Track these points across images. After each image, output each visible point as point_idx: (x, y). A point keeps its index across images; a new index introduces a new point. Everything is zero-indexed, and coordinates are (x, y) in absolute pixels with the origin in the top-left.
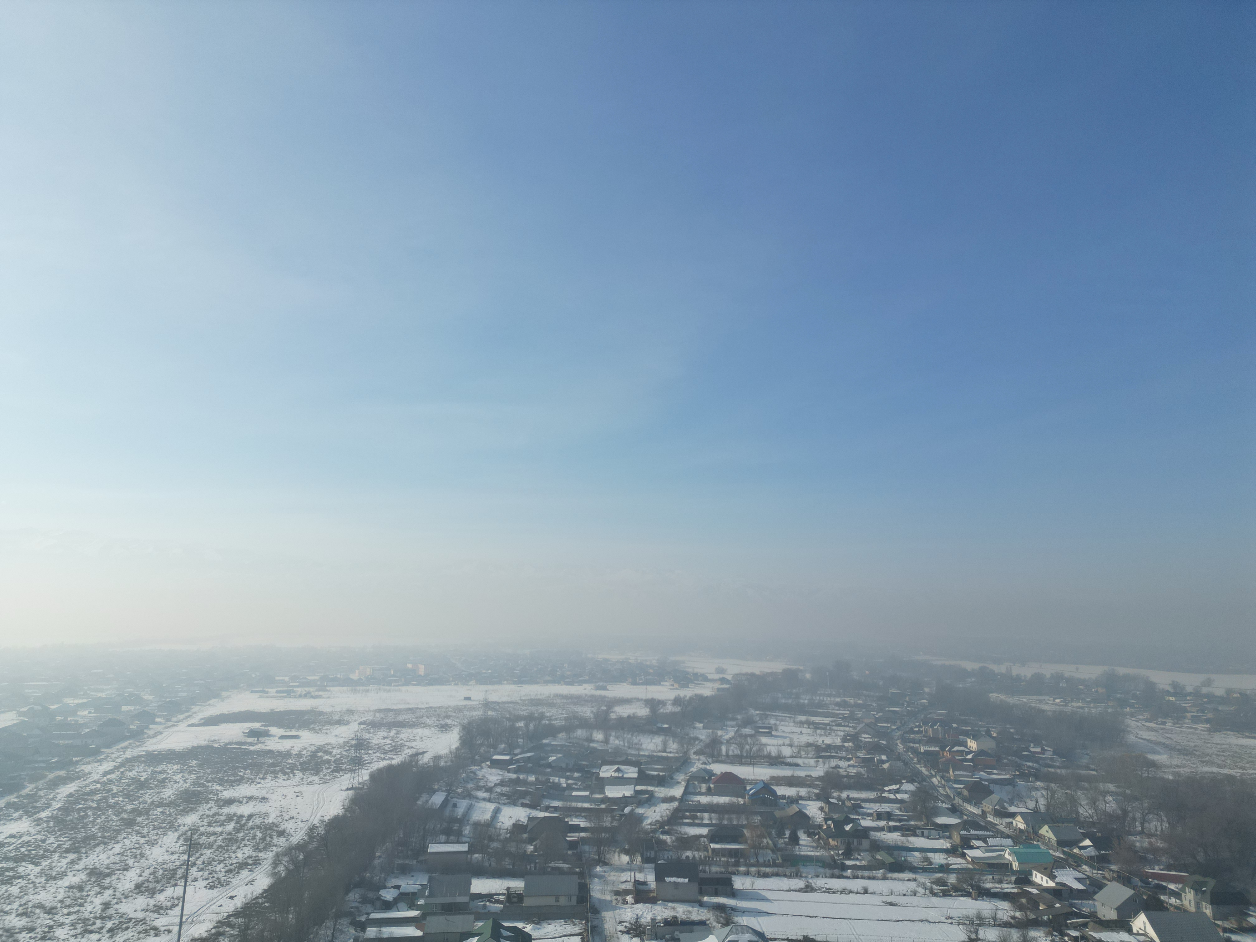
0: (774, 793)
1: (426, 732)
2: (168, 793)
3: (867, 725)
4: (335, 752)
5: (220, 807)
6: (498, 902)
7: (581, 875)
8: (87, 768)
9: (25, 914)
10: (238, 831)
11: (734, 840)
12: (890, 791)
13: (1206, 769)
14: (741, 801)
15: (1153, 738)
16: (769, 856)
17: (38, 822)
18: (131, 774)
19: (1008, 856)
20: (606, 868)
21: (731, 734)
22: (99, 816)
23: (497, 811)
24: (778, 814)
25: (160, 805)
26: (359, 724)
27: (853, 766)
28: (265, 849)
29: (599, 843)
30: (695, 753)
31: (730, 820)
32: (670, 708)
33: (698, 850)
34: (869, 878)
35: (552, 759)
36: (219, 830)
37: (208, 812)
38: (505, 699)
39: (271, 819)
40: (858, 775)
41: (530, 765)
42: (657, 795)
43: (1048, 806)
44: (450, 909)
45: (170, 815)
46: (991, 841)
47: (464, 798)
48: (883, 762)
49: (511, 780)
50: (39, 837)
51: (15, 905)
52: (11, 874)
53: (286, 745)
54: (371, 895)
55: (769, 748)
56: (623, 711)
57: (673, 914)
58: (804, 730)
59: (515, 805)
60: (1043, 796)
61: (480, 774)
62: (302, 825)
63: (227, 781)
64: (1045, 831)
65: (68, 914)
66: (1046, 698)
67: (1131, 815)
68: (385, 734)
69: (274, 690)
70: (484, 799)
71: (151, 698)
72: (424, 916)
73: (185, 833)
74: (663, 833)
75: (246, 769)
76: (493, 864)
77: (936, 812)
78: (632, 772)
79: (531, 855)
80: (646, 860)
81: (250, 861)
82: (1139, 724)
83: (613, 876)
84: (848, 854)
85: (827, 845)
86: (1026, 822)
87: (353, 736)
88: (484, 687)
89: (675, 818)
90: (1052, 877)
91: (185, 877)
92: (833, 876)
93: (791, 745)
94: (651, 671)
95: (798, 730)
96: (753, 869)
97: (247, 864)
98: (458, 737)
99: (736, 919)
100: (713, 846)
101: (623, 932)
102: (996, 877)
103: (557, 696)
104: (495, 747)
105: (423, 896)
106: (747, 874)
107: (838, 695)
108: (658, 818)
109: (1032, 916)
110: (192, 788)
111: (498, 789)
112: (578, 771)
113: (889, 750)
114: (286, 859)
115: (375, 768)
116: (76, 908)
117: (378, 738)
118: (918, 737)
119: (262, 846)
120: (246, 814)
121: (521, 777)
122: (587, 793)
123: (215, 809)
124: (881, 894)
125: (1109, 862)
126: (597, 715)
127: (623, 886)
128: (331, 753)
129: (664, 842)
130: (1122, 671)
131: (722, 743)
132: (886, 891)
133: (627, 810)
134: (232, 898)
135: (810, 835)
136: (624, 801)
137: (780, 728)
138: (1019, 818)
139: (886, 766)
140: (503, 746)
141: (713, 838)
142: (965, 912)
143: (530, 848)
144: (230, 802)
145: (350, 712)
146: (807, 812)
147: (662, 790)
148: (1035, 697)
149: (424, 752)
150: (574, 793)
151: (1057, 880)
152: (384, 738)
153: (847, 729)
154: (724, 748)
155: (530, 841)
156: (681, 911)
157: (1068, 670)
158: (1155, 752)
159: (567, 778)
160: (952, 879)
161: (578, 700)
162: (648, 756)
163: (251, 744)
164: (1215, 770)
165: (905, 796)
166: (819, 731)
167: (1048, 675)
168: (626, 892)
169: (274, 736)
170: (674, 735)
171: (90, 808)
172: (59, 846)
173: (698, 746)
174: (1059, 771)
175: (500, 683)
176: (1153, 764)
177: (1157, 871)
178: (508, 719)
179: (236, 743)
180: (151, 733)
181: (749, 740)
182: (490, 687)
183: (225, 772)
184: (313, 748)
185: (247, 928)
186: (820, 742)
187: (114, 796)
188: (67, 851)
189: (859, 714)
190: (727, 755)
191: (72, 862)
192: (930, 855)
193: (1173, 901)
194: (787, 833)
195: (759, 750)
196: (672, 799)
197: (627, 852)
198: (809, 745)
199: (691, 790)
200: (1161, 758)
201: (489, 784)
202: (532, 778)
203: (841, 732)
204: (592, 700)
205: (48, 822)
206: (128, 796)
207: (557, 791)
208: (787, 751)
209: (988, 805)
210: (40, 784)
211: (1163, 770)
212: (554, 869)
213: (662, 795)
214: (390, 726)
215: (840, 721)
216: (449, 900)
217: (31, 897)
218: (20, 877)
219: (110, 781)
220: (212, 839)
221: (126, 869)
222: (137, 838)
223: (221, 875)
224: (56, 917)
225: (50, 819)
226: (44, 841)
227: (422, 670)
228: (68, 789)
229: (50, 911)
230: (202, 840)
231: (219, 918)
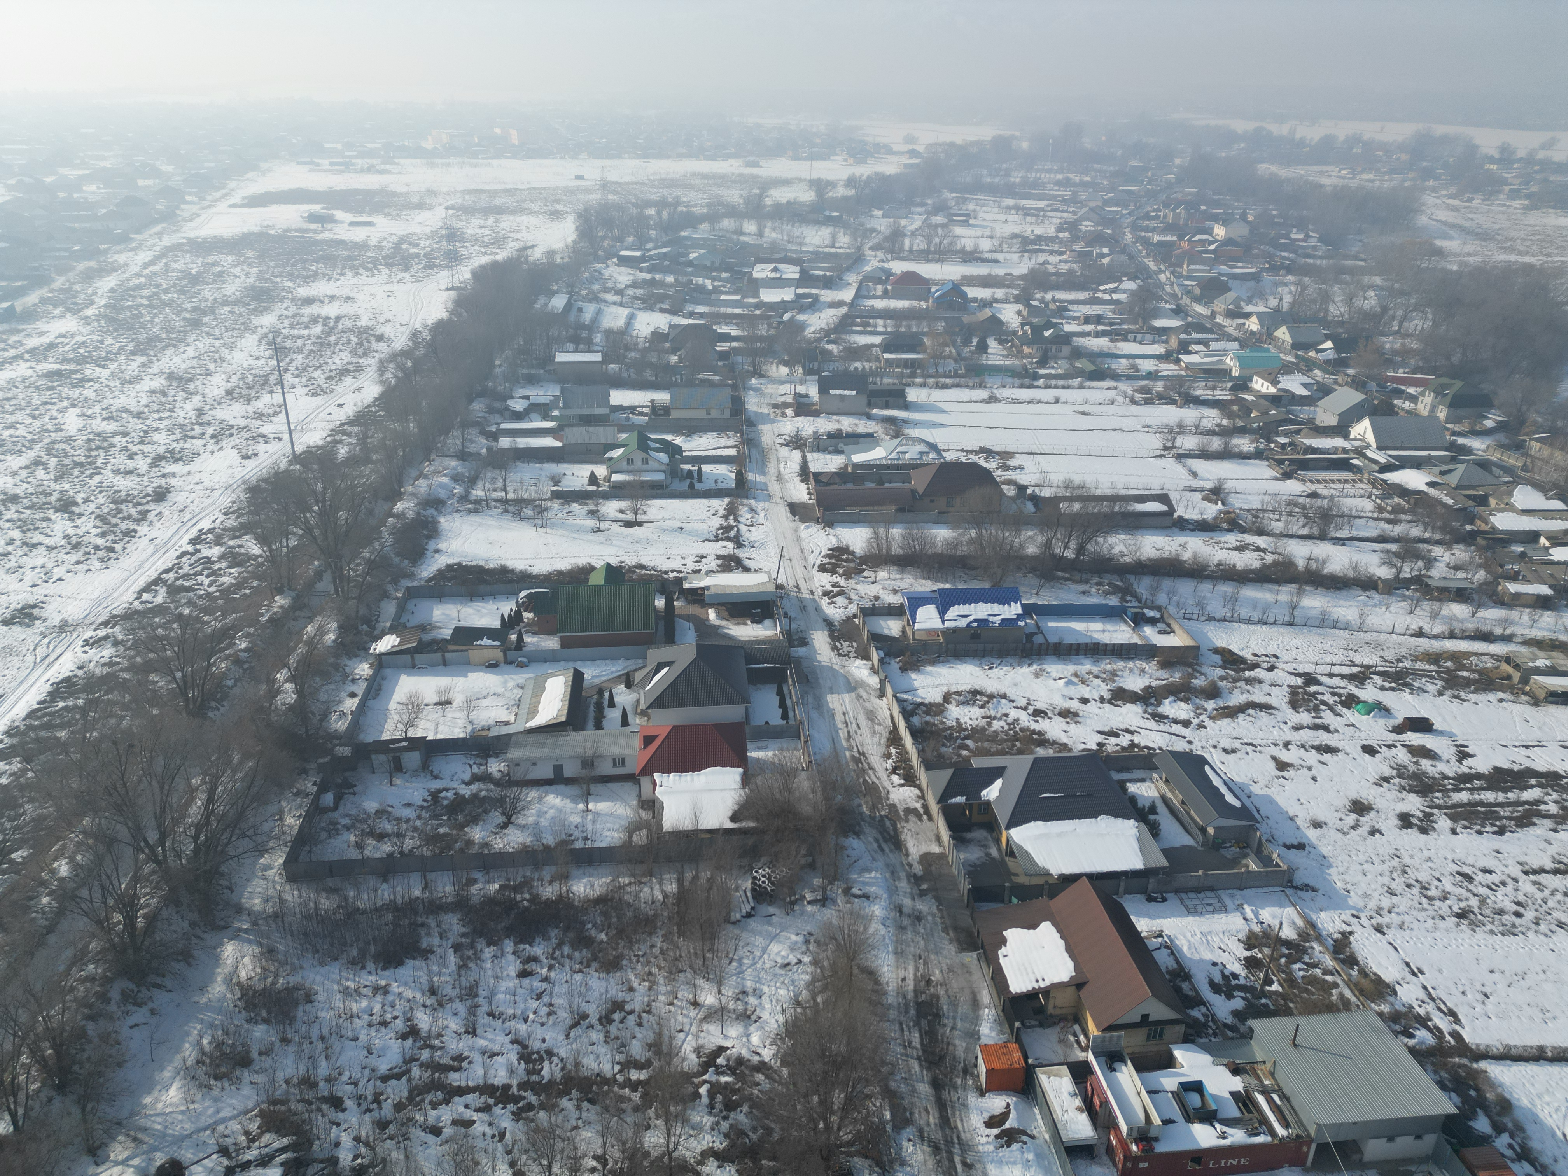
0: (964, 295)
1: (533, 220)
2: (231, 289)
3: (1092, 209)
4: (423, 243)
5: (299, 307)
6: (642, 414)
7: (734, 387)
8: (122, 258)
9: (110, 418)
10: (328, 334)
11: (912, 349)
12: (1105, 291)
13: (1503, 257)
14: (923, 305)
15: (1450, 220)
16: (951, 365)
17: (86, 320)
18: (179, 265)
19: (1230, 361)
20: (762, 381)
21: (918, 224)
22: (156, 316)
23: (631, 318)
24: (966, 319)
25: (225, 303)
26: (447, 208)
27: (1066, 262)
28: (365, 354)
29: (753, 353)
30: (871, 248)
31: (909, 327)
32: (841, 191)
33: (869, 360)
34: (1063, 387)
35: (693, 256)
36: (305, 332)
37: (286, 313)
38: (627, 179)
39: (364, 322)
40: (1071, 272)
41: (667, 263)
42: (822, 299)
43: (1293, 305)
44: (588, 420)
45: (241, 315)
46: (1213, 345)
47: (590, 301)
48: (1104, 256)
49: (645, 281)
50: (95, 337)
51: (97, 409)
52: (78, 376)
53: (359, 234)
54: (498, 405)
55: (963, 241)
56: (781, 195)
57: (837, 426)
58: (1011, 218)
59: (652, 309)
60: (1290, 292)
61: (606, 273)
62: (403, 329)
63: (298, 277)
64: (1283, 334)
65: (160, 419)
66: (1330, 168)
67: (1391, 312)
68: (482, 223)
69: (327, 162)
70: (615, 303)
71: (170, 169)
72: (561, 427)
73: (265, 336)
74: (829, 342)
75: (317, 262)
76: (633, 375)
77: (1157, 313)
78: (792, 272)
79: (676, 365)
80: (808, 372)
81: (351, 368)
82: (1438, 201)
83: (770, 389)
84: (1043, 363)
85: (1020, 354)
86: (1261, 324)
87: (441, 224)
88: (599, 163)
89: (843, 326)
90: (1275, 382)
91: (280, 383)
92: (1022, 386)
93: (991, 237)
94: (818, 140)
95: (1003, 217)
96: (931, 381)
97: (348, 371)
98: (573, 227)
99: (907, 431)
100: (886, 356)
101: (782, 445)
102: (1210, 384)
103: (695, 175)
104: (621, 240)
105: (557, 408)
106: (924, 385)
107: (1061, 171)
108: (824, 326)
109: (1241, 424)
110: (257, 284)
111: (631, 292)
112: (726, 271)
113: (1113, 242)
114: (392, 365)
115: (476, 264)
116: (167, 414)
117: (473, 227)
118: (1153, 223)
119: (360, 351)
120: (333, 315)
121: (658, 277)
122: (738, 297)
123: (293, 310)
124: (1074, 404)
125: (1347, 366)
126: (748, 201)
127: (782, 399)
128: (418, 245)
129: (830, 352)
130: (1440, 130)
131: (905, 235)
132: (1080, 400)
133: (786, 317)
134: (340, 405)
135: (1001, 342)
136: (784, 306)
137: (981, 215)
138: (1254, 319)
139: (1106, 261)
140: (631, 239)
141: (887, 347)
142: (1165, 421)
143: (674, 359)
144: (309, 301)
145: (432, 193)
146: (1001, 317)
147: (829, 293)
148: (1316, 168)
149: (533, 246)
150: (723, 297)
151: (1280, 386)
152: (481, 227)
153: (1065, 215)
154: (907, 242)
155: (674, 351)
156: (847, 424)
157: (1370, 131)
158: (1446, 237)
159: (714, 279)
160: (1159, 386)
161: (722, 180)
162: (812, 253)
163: (315, 232)
164: (1513, 257)
165: (1122, 297)
166: (1029, 219)
167: (1342, 138)
168: (786, 405)
169: (342, 222)
170: (846, 226)
171: (142, 305)
172: (121, 348)
173: (875, 240)
174: (1319, 262)
175: (619, 157)
176: (1440, 253)
177: (1400, 374)
178: (635, 205)
179: (297, 230)
180: (186, 214)
181: (940, 231)
182: (607, 162)
183: (293, 265)
184: (395, 239)
185: (365, 436)
186: (1028, 233)
187: (166, 291)
188: (133, 353)
189: (1084, 195)
190: (911, 251)
191: (143, 365)
192: (1138, 361)
193: (1407, 405)
194: (975, 341)
195: (951, 244)
196: (840, 304)
197: (786, 364)
198: (1014, 236)
199: (864, 292)
200: (1452, 245)
201: (619, 286)
202: (670, 279)
203: (1056, 219)
204: (741, 180)
205: (98, 321)
206: (182, 292)
207: (701, 295)
208: (985, 245)
209: (1219, 305)
210: (71, 275)
211: (1449, 259)
212: (701, 380)
213: (828, 300)
214: (487, 211)
215: (1057, 205)
216: (586, 411)
217: (112, 401)
218: (90, 380)
219: (155, 274)
220: (300, 342)
221: (209, 373)
222: (210, 340)
223: (322, 382)
224: (148, 422)
225: (99, 317)
226: (102, 342)
227: (515, 137)
228: (107, 283)
229: (138, 415)
230: (288, 343)
231: (332, 426)
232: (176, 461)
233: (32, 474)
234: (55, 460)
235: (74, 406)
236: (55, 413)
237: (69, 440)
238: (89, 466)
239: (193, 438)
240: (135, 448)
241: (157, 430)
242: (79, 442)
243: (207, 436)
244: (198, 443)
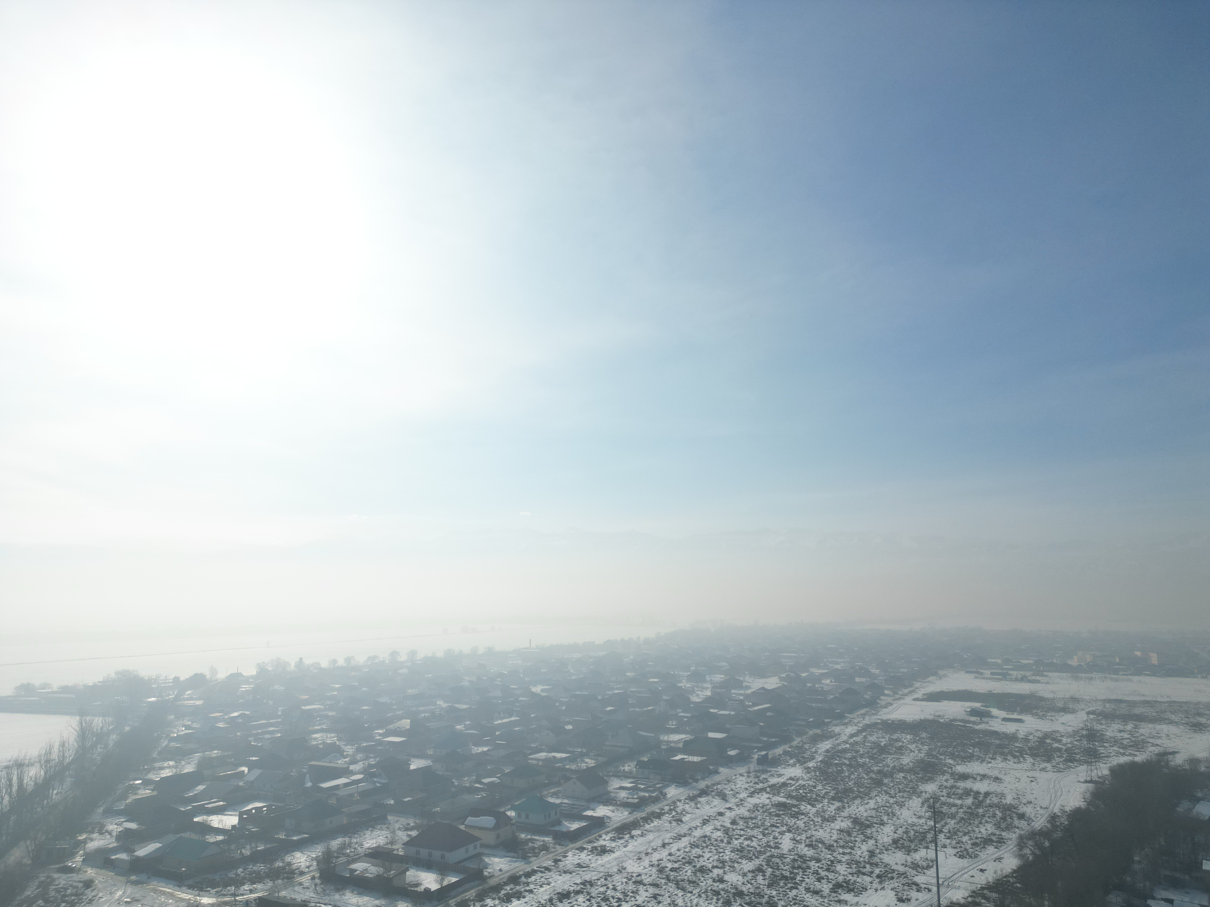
1: (1173, 729)
2: (906, 760)
4: (1064, 740)
5: (956, 780)
8: (837, 729)
9: (811, 846)
10: (978, 806)
17: (808, 770)
18: (872, 739)
22: (852, 773)
25: (901, 770)
26: (1088, 713)
28: (1007, 828)
36: (959, 802)
37: (945, 784)
39: (1009, 800)
45: (911, 781)
50: (811, 783)
51: (803, 837)
52: (796, 810)
53: (1010, 728)
62: (1042, 812)
63: (958, 756)
65: (844, 854)
68: (1121, 727)
69: (989, 672)
71: (877, 671)
73: (927, 800)
75: (974, 747)
81: (994, 838)
87: (1082, 725)
91: (935, 841)
97: (991, 841)
110: (926, 758)
114: (1031, 843)
115: (1115, 763)
116: (849, 851)
117: (1112, 730)
119: (1003, 825)
120: (983, 791)
123: (951, 782)
128: (1060, 741)
134: (982, 871)
144: (964, 777)
145: (1075, 700)
149: (1175, 753)
152: (1120, 731)
163: (974, 723)
169: (997, 717)
171: (844, 764)
172: (826, 793)
179: (960, 721)
180: (883, 703)
183: (955, 747)
184: (1039, 734)
187: (862, 756)
188: (833, 799)
191: (838, 809)
205: (815, 771)
206: (872, 758)
210: (804, 738)
214: (1126, 718)
217: (814, 833)
218: (803, 814)
219: (856, 743)
220: (953, 810)
221: (882, 823)
222: (886, 797)
223: (968, 847)
224: (835, 854)
225: (816, 768)
226: (815, 787)
227: (1154, 659)
228: (825, 745)
229: (829, 847)
230: (945, 809)
231: (973, 888)
232: (850, 891)
233: (754, 877)
234: (770, 870)
235: (789, 831)
236: (777, 834)
237: (782, 857)
238: (790, 880)
239: (864, 874)
240: (823, 874)
241: (840, 862)
242: (788, 860)
243: (874, 875)
244: (867, 879)
